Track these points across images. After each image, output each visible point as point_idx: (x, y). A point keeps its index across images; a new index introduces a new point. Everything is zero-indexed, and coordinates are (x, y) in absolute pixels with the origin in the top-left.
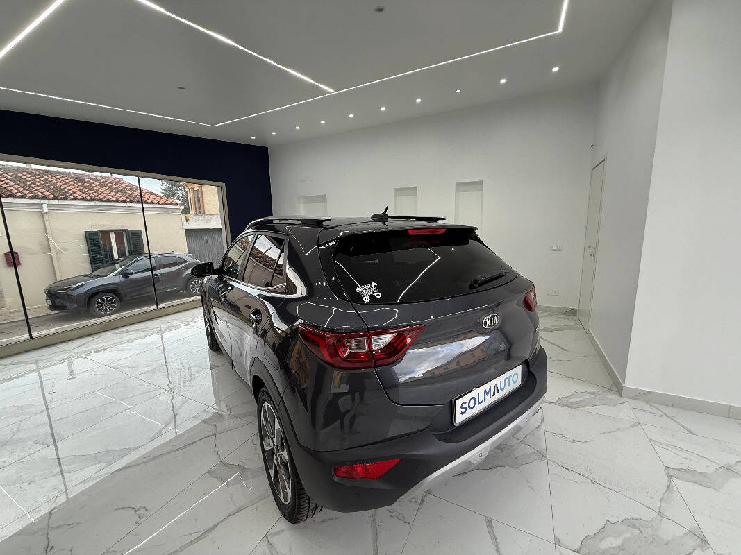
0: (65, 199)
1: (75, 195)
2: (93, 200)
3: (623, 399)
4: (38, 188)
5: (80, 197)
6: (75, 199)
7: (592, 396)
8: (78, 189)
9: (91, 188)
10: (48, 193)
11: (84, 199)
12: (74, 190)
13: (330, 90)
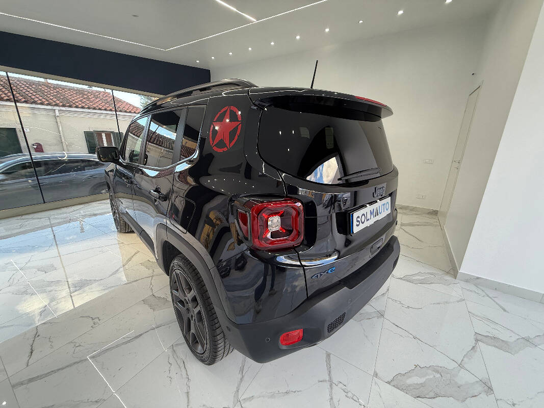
0: (70, 106)
1: (77, 104)
2: (89, 108)
3: (457, 281)
4: (52, 97)
5: (80, 106)
6: (77, 107)
7: (432, 276)
8: (79, 99)
9: (88, 99)
10: (58, 102)
12: (77, 101)
13: (255, 20)
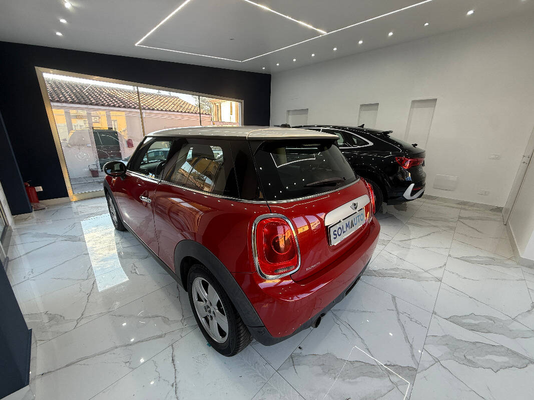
13: (324, 33)
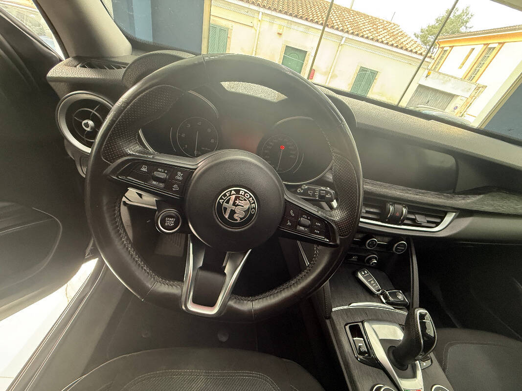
0: (357, 35)
1: (364, 33)
2: (372, 39)
4: (347, 24)
5: (366, 36)
6: (362, 36)
8: (368, 29)
9: (377, 29)
10: (350, 29)
11: (367, 38)
12: (365, 30)
